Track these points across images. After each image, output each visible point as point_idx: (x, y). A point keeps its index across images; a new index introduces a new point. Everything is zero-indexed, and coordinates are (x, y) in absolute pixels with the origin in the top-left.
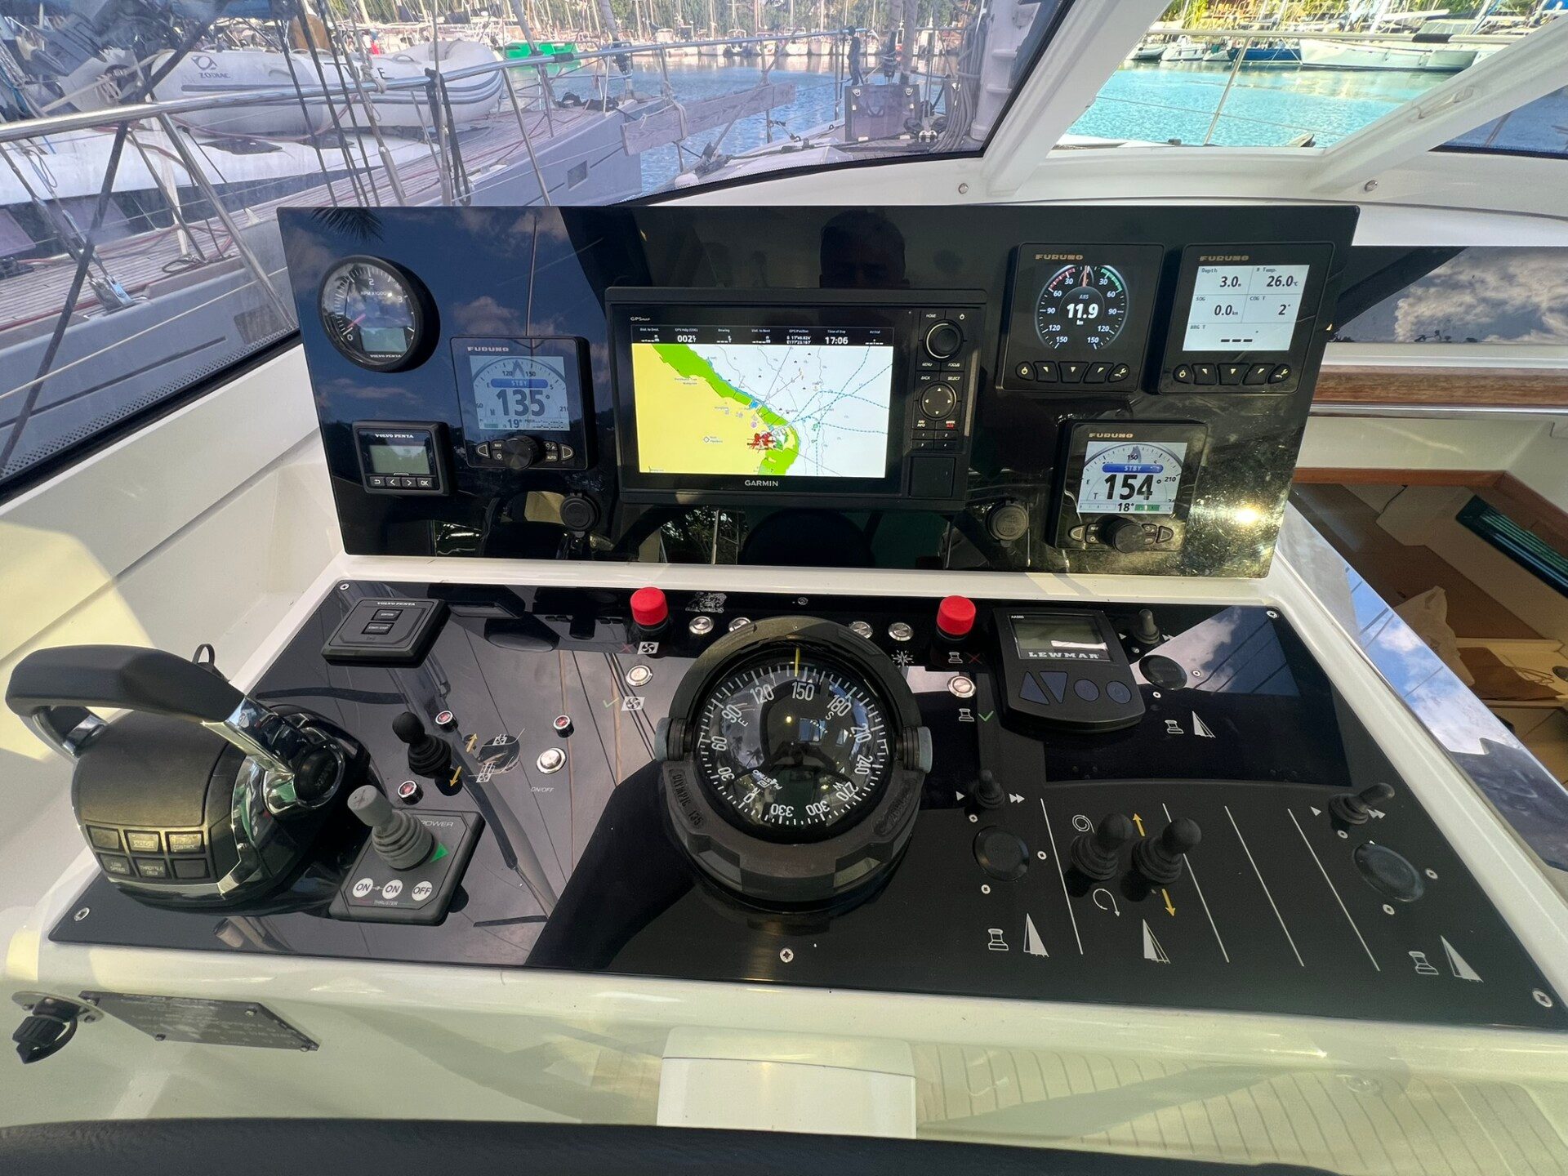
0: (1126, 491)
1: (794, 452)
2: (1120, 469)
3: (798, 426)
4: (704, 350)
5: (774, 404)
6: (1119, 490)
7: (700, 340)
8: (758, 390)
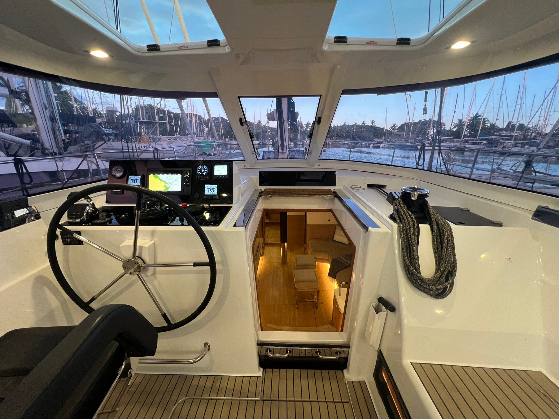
0: (211, 191)
1: (169, 188)
2: (209, 189)
3: (170, 184)
4: (159, 175)
5: (166, 182)
6: (210, 191)
7: (158, 174)
8: (165, 180)
